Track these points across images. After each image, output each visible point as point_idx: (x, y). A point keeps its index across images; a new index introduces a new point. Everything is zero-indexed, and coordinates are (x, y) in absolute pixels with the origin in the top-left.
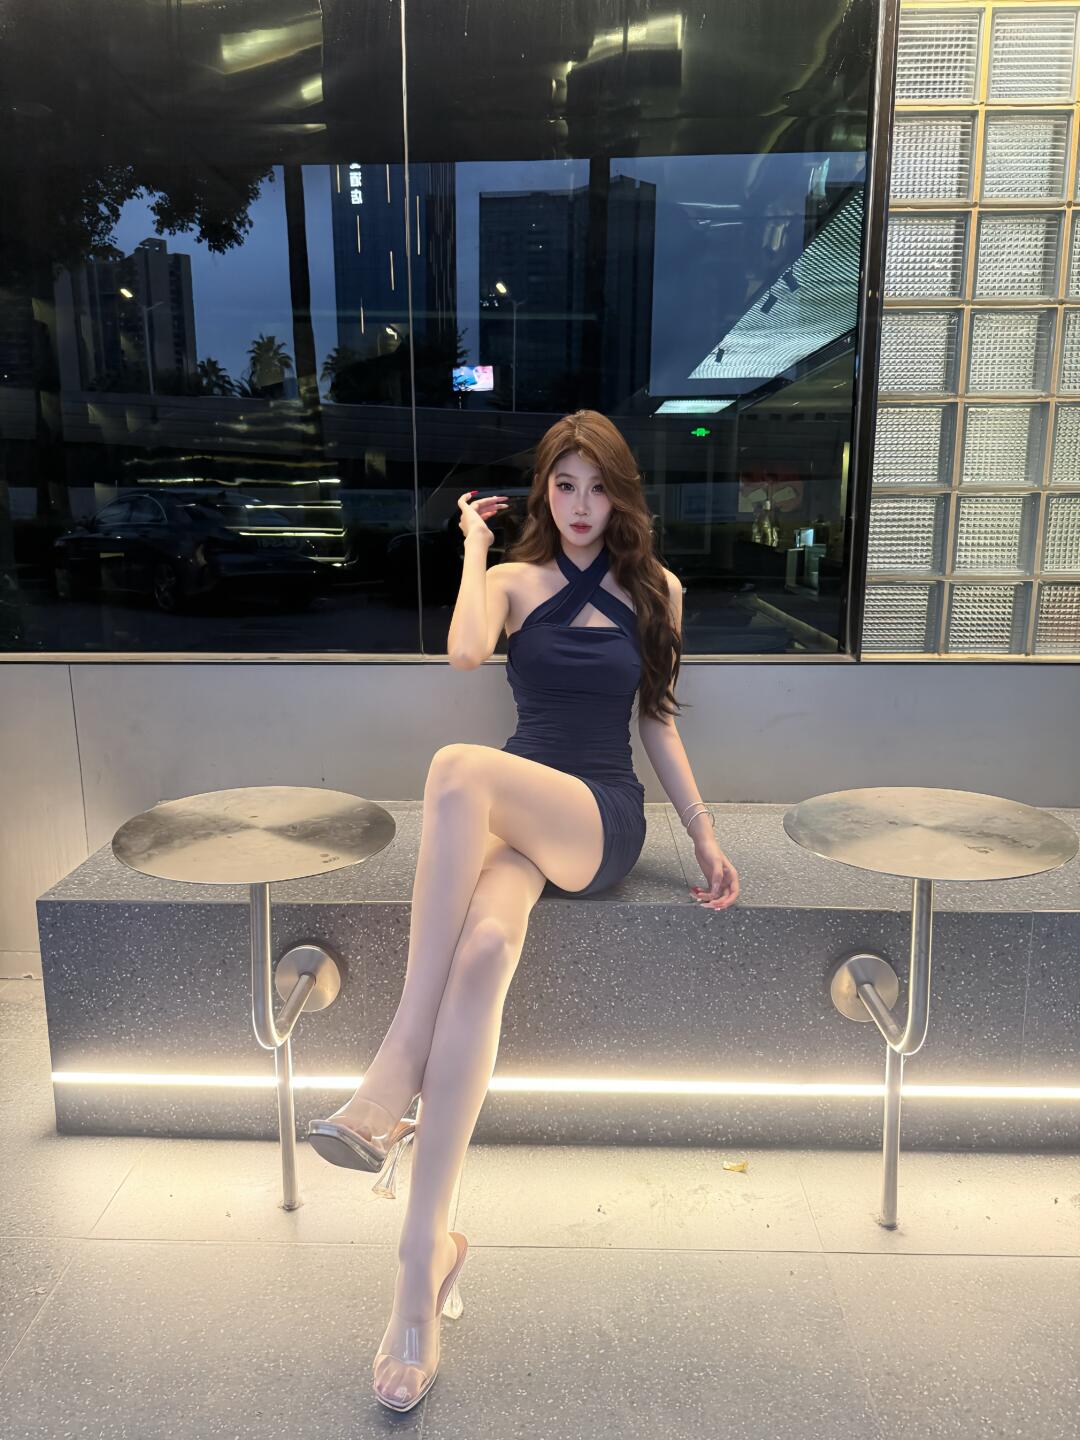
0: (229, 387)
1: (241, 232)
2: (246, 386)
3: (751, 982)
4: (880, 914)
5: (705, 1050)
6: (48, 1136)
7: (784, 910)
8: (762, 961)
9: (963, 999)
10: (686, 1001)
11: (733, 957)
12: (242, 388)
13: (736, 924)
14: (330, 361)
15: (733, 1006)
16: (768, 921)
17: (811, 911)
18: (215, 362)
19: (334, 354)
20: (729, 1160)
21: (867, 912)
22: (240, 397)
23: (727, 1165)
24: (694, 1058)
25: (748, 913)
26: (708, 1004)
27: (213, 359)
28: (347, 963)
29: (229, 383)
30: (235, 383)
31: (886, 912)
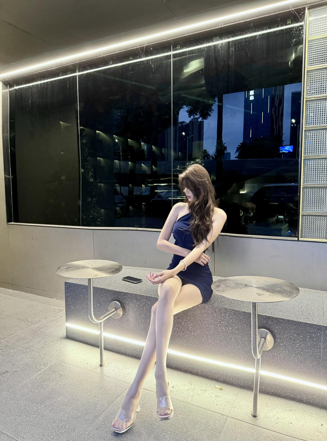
0: (209, 157)
1: (210, 113)
2: (214, 156)
3: (230, 331)
4: (269, 317)
5: (215, 351)
6: (64, 338)
7: (240, 311)
8: (233, 326)
9: (298, 350)
10: (210, 335)
11: (224, 323)
12: (212, 157)
13: (225, 313)
14: (239, 147)
15: (224, 338)
16: (235, 314)
17: (247, 313)
18: (206, 150)
19: (240, 145)
20: (218, 386)
21: (265, 316)
22: (212, 159)
23: (217, 386)
24: (212, 353)
25: (229, 310)
26: (217, 336)
27: (206, 149)
28: (125, 308)
29: (210, 156)
30: (211, 156)
31: (271, 317)
